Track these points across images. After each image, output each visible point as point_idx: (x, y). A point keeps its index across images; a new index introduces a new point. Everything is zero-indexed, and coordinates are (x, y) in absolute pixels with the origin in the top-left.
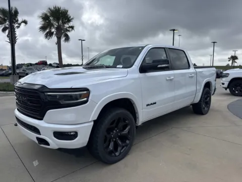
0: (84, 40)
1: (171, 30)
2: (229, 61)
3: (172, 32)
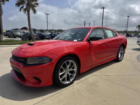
2: (137, 28)
3: (103, 9)
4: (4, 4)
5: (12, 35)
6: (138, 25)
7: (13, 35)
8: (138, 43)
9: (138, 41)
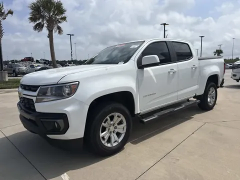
0: (72, 35)
1: (162, 24)
2: (215, 55)
3: (163, 26)
4: (5, 18)
5: (12, 72)
6: (217, 51)
7: (14, 71)
8: (234, 77)
9: (234, 74)
